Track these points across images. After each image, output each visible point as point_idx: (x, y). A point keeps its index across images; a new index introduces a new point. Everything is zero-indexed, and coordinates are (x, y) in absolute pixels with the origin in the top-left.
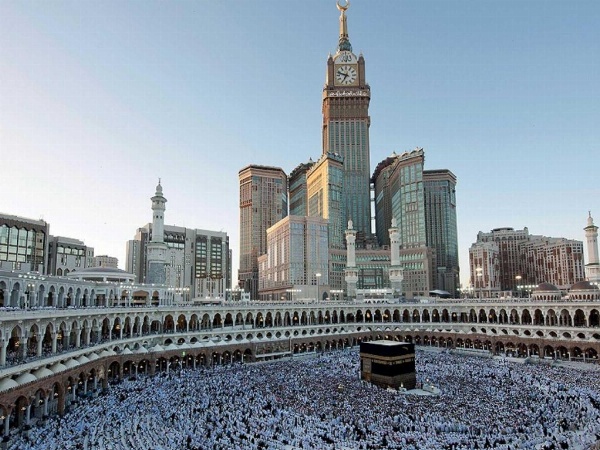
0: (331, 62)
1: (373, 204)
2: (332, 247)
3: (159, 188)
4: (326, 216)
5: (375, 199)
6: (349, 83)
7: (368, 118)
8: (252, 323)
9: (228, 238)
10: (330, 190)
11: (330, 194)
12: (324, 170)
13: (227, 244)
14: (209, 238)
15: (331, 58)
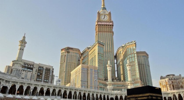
0: (99, 13)
1: (116, 65)
2: (100, 79)
3: (24, 37)
4: (97, 65)
5: (117, 63)
6: (105, 20)
7: (113, 32)
8: (61, 96)
9: (53, 69)
10: (99, 55)
11: (99, 57)
12: (96, 48)
13: (53, 72)
14: (45, 68)
15: (99, 12)
